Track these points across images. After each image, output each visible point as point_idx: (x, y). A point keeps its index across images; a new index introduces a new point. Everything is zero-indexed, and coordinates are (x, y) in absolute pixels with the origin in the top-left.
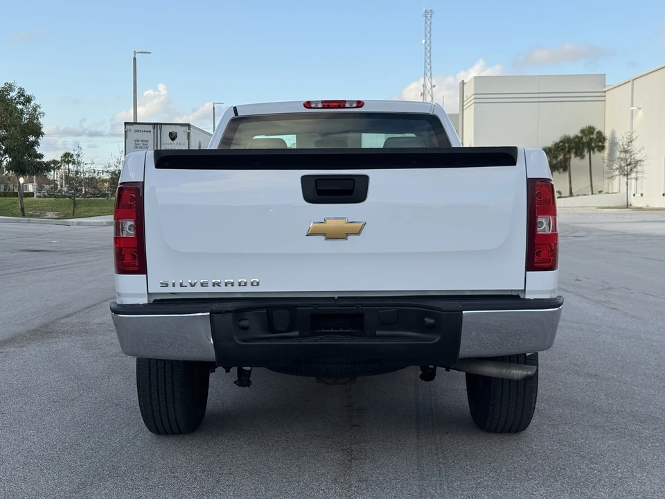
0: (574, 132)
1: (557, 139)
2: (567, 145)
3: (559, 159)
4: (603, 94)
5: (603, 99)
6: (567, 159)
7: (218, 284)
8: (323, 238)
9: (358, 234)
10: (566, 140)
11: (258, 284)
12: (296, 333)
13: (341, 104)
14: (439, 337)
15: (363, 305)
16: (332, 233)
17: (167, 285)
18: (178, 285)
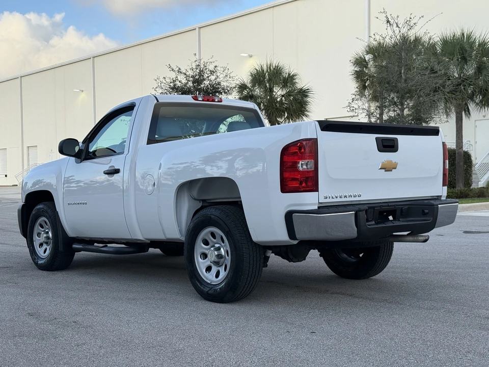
7: (345, 197)
8: (384, 170)
9: (395, 168)
11: (361, 196)
14: (432, 219)
15: (397, 205)
16: (388, 168)
17: (327, 198)
18: (331, 198)
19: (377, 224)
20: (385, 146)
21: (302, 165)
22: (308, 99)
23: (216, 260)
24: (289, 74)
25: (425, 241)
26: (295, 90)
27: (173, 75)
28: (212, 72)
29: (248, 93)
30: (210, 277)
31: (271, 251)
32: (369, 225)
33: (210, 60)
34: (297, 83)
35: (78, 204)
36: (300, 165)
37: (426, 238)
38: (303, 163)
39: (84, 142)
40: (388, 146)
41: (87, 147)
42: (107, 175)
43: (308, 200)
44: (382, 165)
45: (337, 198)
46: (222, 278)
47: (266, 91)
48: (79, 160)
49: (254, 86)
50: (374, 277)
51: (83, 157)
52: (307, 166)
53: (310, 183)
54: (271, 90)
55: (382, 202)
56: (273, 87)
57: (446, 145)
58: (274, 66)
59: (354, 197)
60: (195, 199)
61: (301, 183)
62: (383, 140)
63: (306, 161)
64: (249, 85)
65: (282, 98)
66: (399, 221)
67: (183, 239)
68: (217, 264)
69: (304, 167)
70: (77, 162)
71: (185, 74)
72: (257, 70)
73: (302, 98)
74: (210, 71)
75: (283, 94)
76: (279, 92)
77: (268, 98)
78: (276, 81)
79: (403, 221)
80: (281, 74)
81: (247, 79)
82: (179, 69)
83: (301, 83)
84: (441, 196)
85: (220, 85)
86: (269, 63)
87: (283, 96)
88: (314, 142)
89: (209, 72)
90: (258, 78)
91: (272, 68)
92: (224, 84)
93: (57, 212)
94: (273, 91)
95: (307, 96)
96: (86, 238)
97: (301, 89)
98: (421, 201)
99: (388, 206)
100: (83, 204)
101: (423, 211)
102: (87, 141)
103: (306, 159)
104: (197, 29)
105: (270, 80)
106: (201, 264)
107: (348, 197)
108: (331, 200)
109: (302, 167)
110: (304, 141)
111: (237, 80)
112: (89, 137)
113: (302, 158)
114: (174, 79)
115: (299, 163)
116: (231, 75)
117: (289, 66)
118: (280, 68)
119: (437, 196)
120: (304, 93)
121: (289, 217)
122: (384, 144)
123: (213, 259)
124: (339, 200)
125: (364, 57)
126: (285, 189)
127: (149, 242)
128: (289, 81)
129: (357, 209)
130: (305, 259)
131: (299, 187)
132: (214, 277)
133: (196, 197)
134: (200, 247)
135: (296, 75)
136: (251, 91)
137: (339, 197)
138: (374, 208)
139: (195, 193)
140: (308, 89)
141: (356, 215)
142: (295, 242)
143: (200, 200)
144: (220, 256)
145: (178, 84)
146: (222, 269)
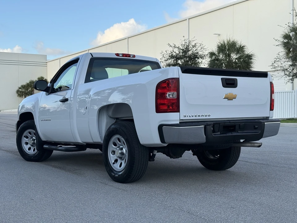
0: (35, 79)
1: (28, 82)
2: (32, 84)
3: (29, 90)
4: (46, 63)
5: (46, 65)
6: (32, 90)
7: (199, 116)
8: (227, 99)
9: (235, 98)
10: (32, 82)
11: (210, 116)
12: (219, 133)
13: (129, 55)
14: (260, 131)
15: (236, 122)
16: (229, 98)
17: (186, 116)
18: (188, 116)
19: (221, 134)
20: (227, 84)
21: (170, 95)
22: (252, 60)
23: (120, 156)
24: (240, 46)
25: (259, 146)
26: (244, 55)
27: (171, 49)
28: (194, 46)
29: (215, 58)
30: (116, 167)
31: (156, 151)
32: (215, 135)
33: (193, 39)
34: (245, 51)
35: (46, 120)
36: (167, 95)
37: (260, 144)
38: (170, 93)
39: (51, 82)
40: (230, 84)
41: (53, 86)
42: (61, 102)
43: (172, 118)
44: (225, 96)
45: (193, 116)
46: (123, 167)
47: (226, 56)
48: (48, 93)
49: (219, 53)
50: (229, 169)
51: (50, 92)
52: (173, 96)
53: (174, 106)
54: (229, 56)
55: (226, 120)
56: (231, 54)
57: (273, 84)
58: (231, 41)
59: (205, 116)
60: (110, 117)
61: (169, 107)
62: (226, 79)
63: (172, 93)
64: (216, 53)
65: (236, 60)
66: (238, 132)
67: (102, 142)
68: (121, 158)
69: (171, 96)
70: (47, 95)
71: (178, 48)
72: (221, 44)
73: (248, 60)
74: (193, 46)
75: (236, 58)
76: (234, 56)
77: (228, 60)
78: (232, 50)
79: (240, 133)
80: (235, 46)
81: (215, 49)
82: (175, 45)
83: (248, 51)
84: (269, 117)
85: (198, 54)
86: (228, 40)
87: (236, 59)
88: (177, 80)
89: (191, 46)
90: (222, 48)
91: (230, 42)
92: (200, 53)
93: (35, 125)
94: (230, 56)
95: (251, 59)
96: (52, 141)
97: (248, 55)
98: (253, 120)
99: (230, 123)
100: (49, 120)
101: (254, 126)
102: (53, 82)
103: (172, 91)
104: (188, 20)
105: (228, 50)
106: (112, 158)
107: (201, 116)
108: (189, 118)
109: (169, 96)
110: (170, 79)
111: (208, 50)
112: (54, 79)
113: (169, 91)
114: (172, 51)
115: (167, 94)
116: (205, 48)
117: (240, 41)
118: (235, 43)
119: (266, 117)
120: (249, 57)
121: (160, 128)
122: (227, 82)
123: (118, 155)
124: (194, 118)
125: (289, 34)
126: (158, 110)
127: (86, 144)
128: (240, 50)
129: (206, 124)
130: (181, 157)
131: (167, 109)
132: (119, 167)
133: (111, 116)
134: (111, 147)
135: (244, 46)
136: (217, 56)
137: (194, 116)
138: (220, 123)
139: (110, 113)
140: (252, 55)
141: (205, 128)
142: (166, 145)
143: (114, 118)
144: (122, 154)
145: (174, 54)
146: (123, 162)
